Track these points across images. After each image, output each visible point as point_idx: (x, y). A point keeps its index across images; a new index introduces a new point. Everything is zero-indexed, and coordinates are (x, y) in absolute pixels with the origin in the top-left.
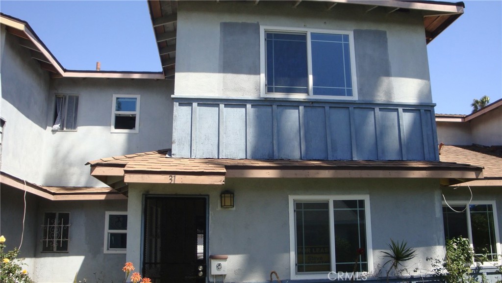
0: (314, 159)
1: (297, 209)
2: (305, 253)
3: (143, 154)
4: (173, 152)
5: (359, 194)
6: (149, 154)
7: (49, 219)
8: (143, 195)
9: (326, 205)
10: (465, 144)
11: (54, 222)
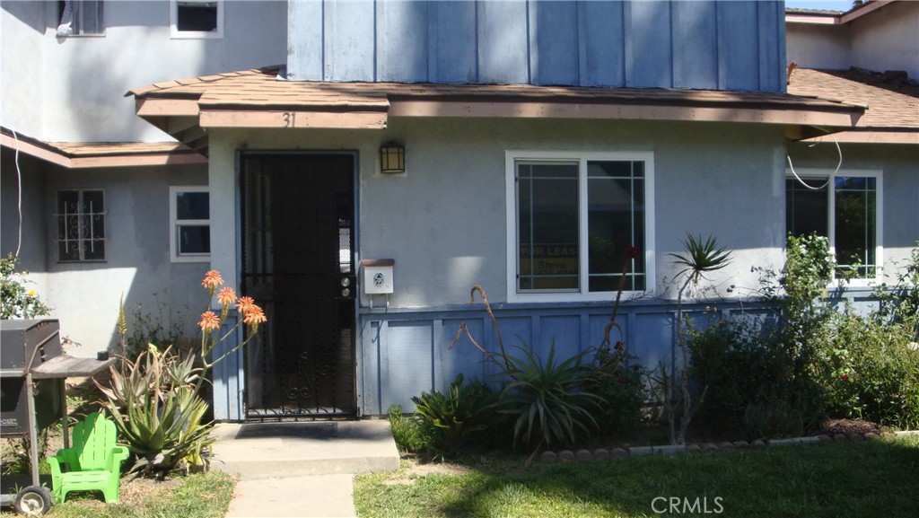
0: (554, 83)
1: (520, 175)
2: (535, 256)
3: (233, 74)
4: (290, 70)
5: (635, 149)
6: (244, 75)
7: (66, 203)
8: (236, 150)
9: (573, 170)
10: (837, 67)
11: (76, 207)
